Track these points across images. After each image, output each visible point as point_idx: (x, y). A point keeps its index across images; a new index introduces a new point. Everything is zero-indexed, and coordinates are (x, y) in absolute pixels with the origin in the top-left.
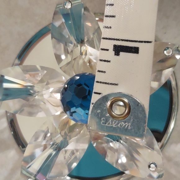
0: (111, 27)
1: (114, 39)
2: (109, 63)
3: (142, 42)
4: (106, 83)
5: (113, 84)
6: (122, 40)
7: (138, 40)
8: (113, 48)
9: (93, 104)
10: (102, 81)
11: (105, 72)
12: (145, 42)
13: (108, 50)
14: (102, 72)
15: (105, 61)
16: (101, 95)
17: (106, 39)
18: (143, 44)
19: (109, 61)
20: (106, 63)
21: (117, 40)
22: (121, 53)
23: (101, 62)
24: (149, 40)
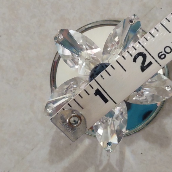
0: (104, 79)
1: (100, 86)
2: (88, 95)
3: (112, 100)
4: (78, 104)
5: (81, 107)
6: (104, 90)
7: (112, 98)
8: (96, 90)
9: (63, 109)
10: (77, 101)
11: (82, 98)
12: (114, 101)
13: (93, 88)
14: (81, 96)
15: (87, 92)
16: (71, 107)
17: (97, 82)
18: (112, 101)
19: (89, 95)
20: (87, 94)
21: (101, 87)
22: (98, 96)
23: (85, 91)
24: (116, 103)
